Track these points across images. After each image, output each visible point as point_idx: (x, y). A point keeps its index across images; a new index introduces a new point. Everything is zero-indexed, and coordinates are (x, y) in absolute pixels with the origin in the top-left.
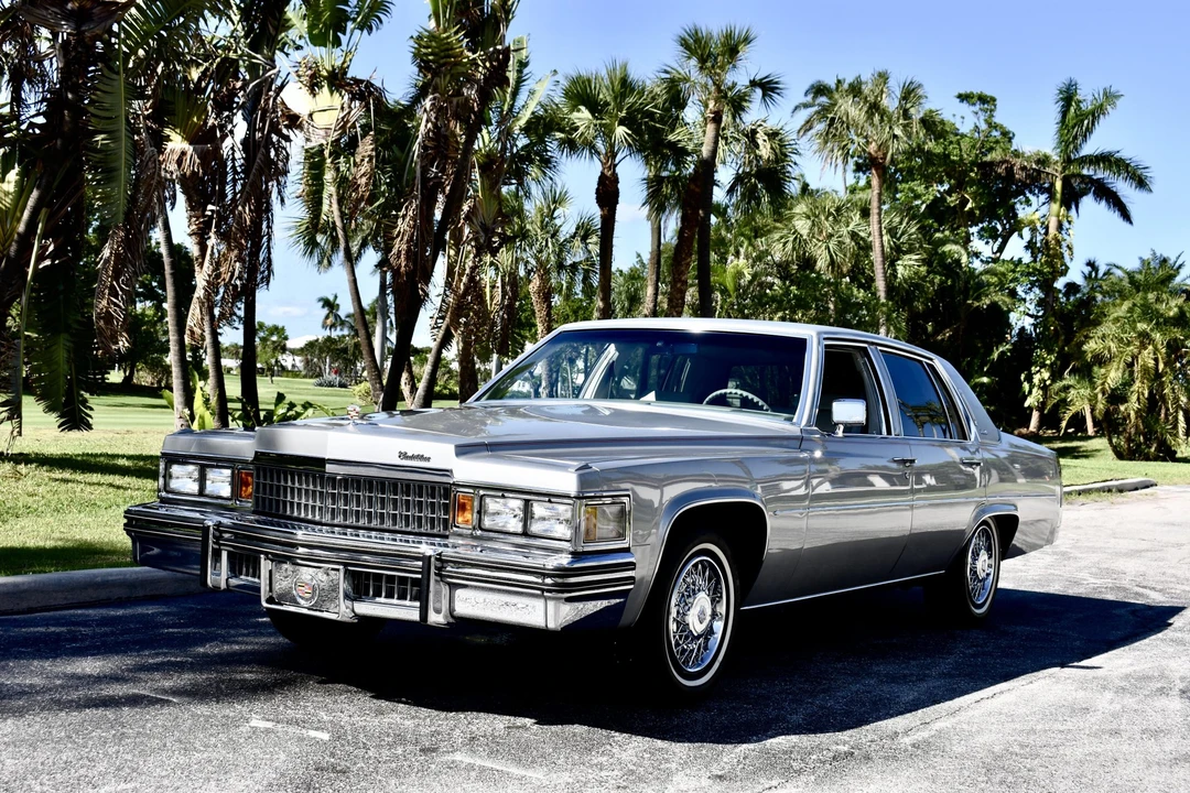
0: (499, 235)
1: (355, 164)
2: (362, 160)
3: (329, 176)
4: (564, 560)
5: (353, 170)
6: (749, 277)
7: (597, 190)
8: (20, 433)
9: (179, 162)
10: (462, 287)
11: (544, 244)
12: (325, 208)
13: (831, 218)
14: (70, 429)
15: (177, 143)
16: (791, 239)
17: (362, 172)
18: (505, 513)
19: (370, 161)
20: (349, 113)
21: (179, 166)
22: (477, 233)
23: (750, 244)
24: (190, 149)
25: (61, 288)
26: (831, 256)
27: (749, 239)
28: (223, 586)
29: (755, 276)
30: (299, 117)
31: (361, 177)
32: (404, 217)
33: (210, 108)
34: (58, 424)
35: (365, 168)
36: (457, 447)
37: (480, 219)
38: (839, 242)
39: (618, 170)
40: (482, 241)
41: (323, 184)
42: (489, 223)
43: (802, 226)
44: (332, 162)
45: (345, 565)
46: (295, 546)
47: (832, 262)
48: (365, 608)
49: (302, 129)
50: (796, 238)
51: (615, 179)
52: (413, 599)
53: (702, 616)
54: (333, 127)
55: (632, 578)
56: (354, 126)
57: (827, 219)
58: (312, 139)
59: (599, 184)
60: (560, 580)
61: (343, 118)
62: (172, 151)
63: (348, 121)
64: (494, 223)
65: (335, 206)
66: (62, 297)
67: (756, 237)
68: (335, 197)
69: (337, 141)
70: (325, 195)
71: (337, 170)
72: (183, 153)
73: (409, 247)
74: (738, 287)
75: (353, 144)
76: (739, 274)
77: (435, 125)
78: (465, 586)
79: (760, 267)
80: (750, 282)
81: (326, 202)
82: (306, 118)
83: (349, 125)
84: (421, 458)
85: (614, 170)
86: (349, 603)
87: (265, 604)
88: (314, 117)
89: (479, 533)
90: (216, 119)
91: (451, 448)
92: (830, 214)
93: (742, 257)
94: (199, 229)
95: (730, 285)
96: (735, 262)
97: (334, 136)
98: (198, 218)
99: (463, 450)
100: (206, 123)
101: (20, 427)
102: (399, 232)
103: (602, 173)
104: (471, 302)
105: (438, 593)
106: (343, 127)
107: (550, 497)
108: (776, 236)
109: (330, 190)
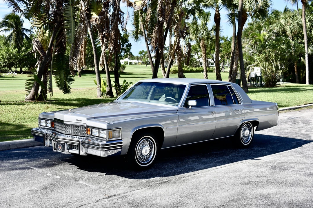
0: (185, 33)
1: (147, 15)
2: (149, 14)
3: (140, 19)
4: (105, 143)
5: (146, 17)
6: (267, 37)
7: (214, 18)
8: (52, 96)
9: (96, 21)
10: (175, 48)
11: (203, 32)
12: (140, 28)
13: (291, 19)
14: (66, 93)
15: (95, 16)
16: (279, 25)
17: (148, 18)
18: (95, 133)
19: (150, 14)
20: (145, 1)
21: (96, 22)
22: (179, 33)
23: (268, 27)
24: (98, 17)
25: (61, 59)
26: (291, 30)
27: (268, 25)
28: (48, 146)
29: (269, 36)
30: (132, 3)
31: (148, 19)
32: (154, 32)
33: (103, 6)
34: (63, 92)
35: (149, 16)
36: (87, 118)
37: (179, 29)
38: (293, 25)
39: (220, 12)
40: (180, 35)
41: (138, 21)
42: (182, 30)
43: (283, 21)
44: (141, 15)
45: (66, 143)
46: (58, 139)
47: (292, 32)
48: (71, 151)
49: (133, 6)
50: (281, 25)
51: (219, 15)
52: (77, 149)
53: (146, 151)
54: (141, 5)
55: (122, 145)
56: (146, 5)
57: (290, 19)
58: (136, 9)
59: (215, 16)
60: (102, 147)
61: (143, 3)
62: (94, 18)
63: (144, 4)
64: (184, 30)
65: (142, 27)
66: (61, 61)
67: (270, 25)
68: (142, 24)
69: (142, 9)
70: (139, 24)
71: (142, 17)
72: (97, 18)
73: (156, 40)
74: (264, 39)
75: (146, 10)
76: (265, 36)
77: (161, 7)
78: (90, 148)
79: (270, 34)
80: (268, 38)
81: (140, 26)
82: (134, 3)
83: (145, 5)
84: (80, 121)
85: (219, 12)
86: (68, 150)
87: (54, 150)
88: (136, 3)
89: (91, 136)
90: (104, 9)
91: (86, 118)
92: (291, 17)
93: (265, 31)
94: (102, 38)
95: (262, 39)
96: (263, 33)
97: (141, 8)
98: (101, 35)
99: (88, 119)
100: (102, 10)
101: (52, 94)
102: (153, 36)
103: (216, 13)
104: (178, 52)
105: (82, 149)
106: (143, 5)
107: (103, 129)
108: (275, 24)
109: (140, 23)
